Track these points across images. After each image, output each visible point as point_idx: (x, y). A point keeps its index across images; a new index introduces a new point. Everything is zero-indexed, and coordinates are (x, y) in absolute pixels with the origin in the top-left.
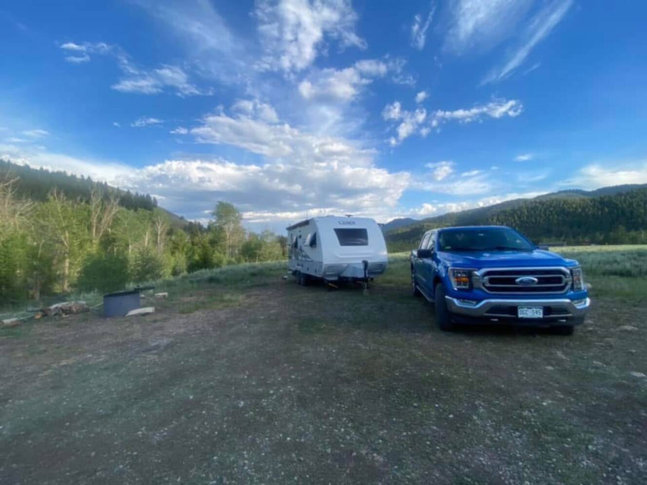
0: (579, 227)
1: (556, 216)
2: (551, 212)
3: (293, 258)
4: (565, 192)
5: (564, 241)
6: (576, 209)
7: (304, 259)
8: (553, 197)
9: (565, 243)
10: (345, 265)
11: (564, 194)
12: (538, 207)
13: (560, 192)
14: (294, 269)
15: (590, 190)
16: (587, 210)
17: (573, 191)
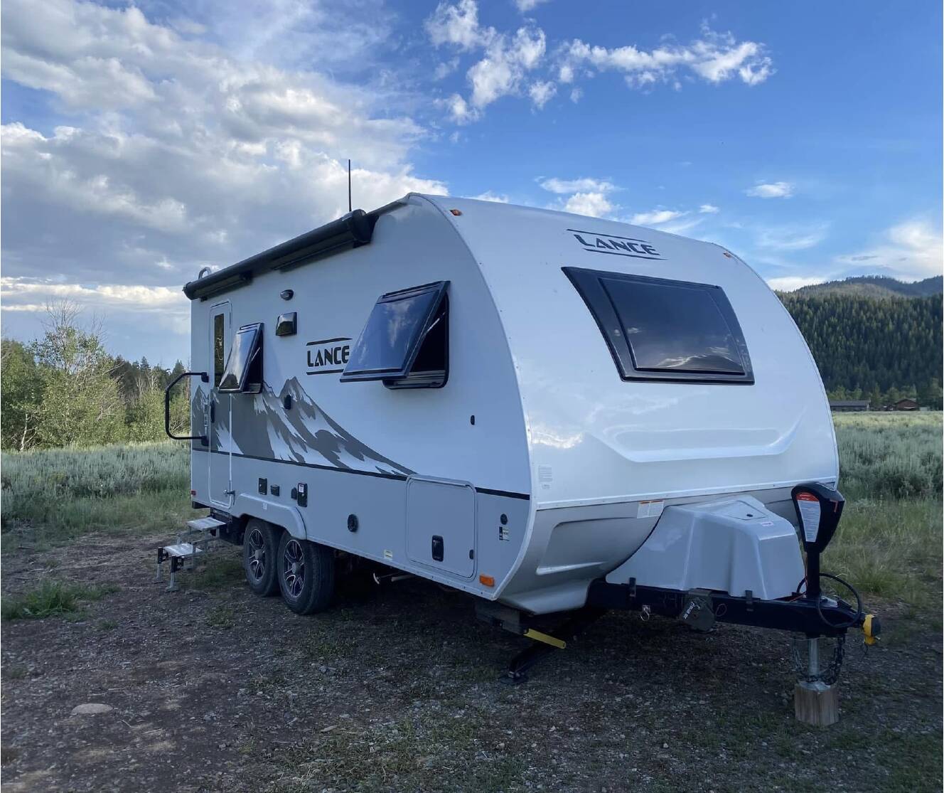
0: (889, 366)
1: (842, 338)
2: (834, 326)
3: (228, 443)
4: (862, 280)
5: (863, 397)
6: (884, 323)
7: (313, 457)
8: (839, 292)
9: (867, 403)
10: (649, 513)
11: (857, 287)
12: (806, 313)
13: (851, 281)
14: (234, 509)
15: (910, 281)
16: (906, 326)
17: (878, 281)
